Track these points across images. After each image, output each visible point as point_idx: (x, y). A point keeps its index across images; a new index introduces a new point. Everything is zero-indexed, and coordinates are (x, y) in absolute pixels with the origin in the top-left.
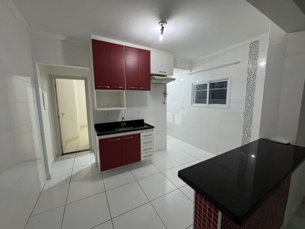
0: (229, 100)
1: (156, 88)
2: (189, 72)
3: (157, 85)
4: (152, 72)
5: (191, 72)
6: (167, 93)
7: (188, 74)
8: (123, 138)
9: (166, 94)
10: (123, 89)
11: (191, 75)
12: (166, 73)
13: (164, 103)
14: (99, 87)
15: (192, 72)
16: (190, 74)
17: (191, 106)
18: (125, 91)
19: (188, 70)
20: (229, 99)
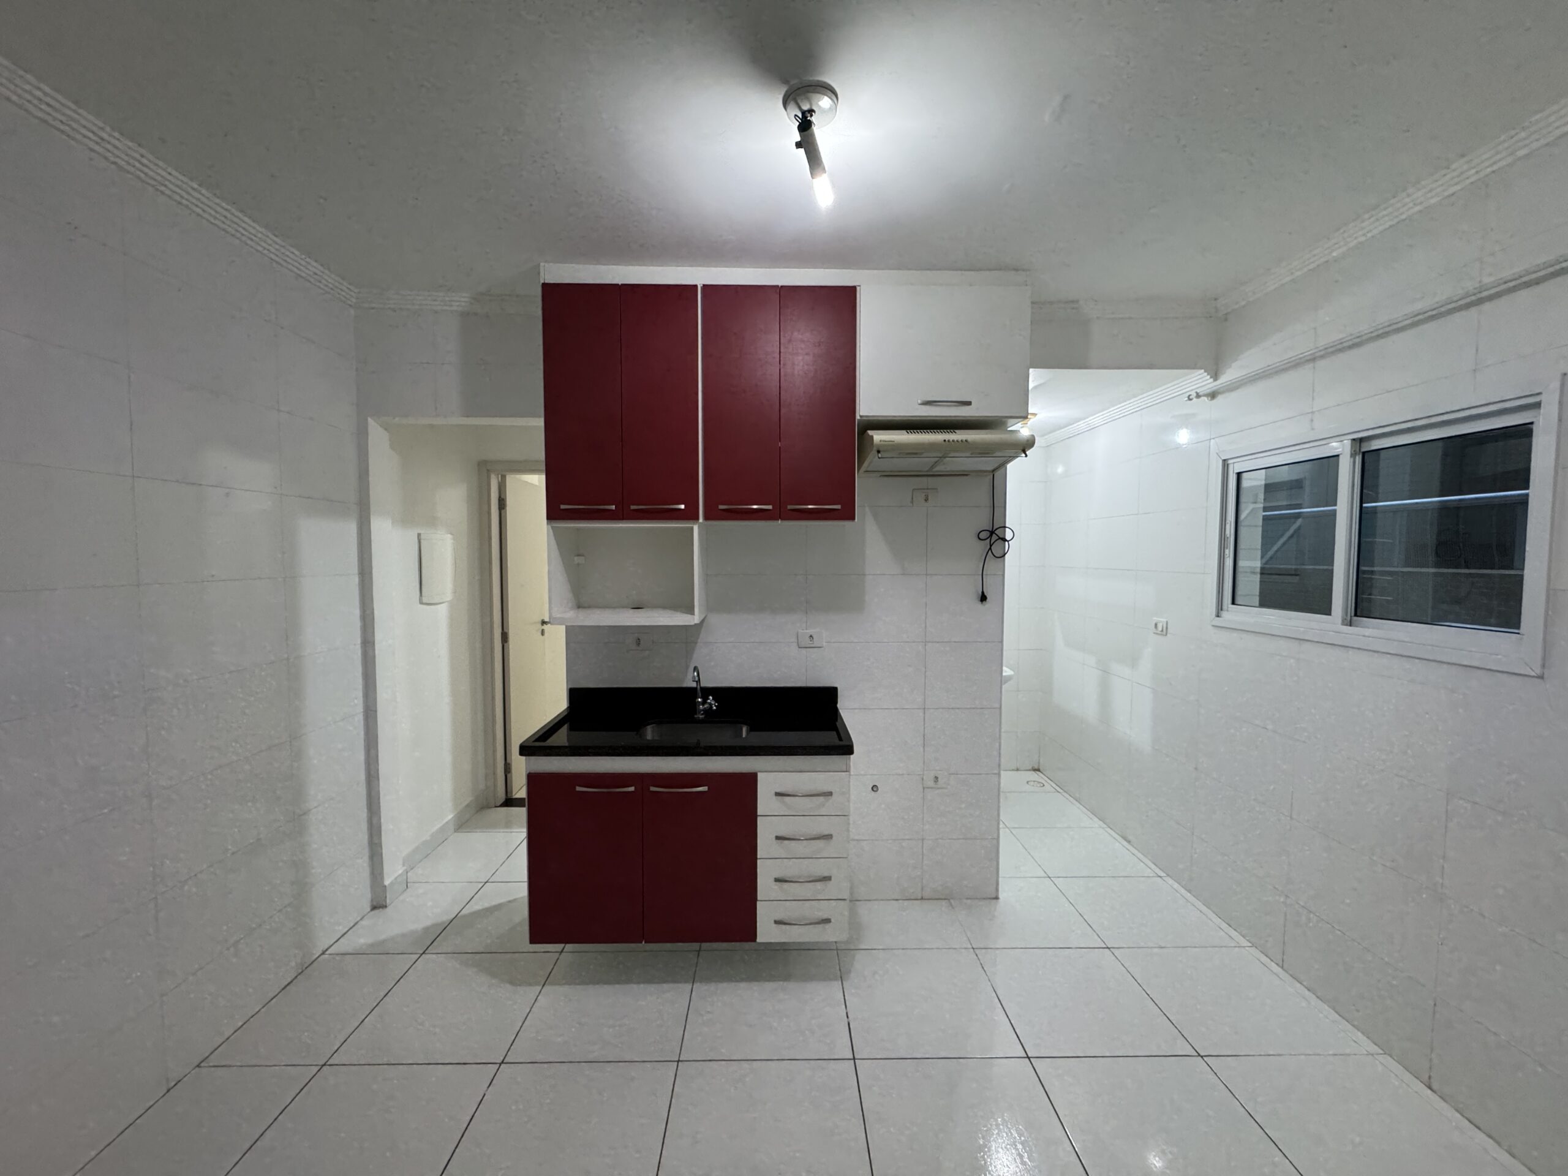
0: (1551, 594)
1: (926, 500)
2: (1199, 380)
3: (931, 481)
4: (867, 406)
5: (1215, 380)
6: (1008, 535)
7: (1190, 399)
8: (653, 789)
9: (1004, 540)
10: (691, 515)
11: (1220, 399)
12: (969, 403)
13: (983, 598)
14: (563, 507)
15: (1225, 378)
16: (1213, 395)
17: (1218, 622)
18: (696, 528)
19: (1194, 367)
20: (1548, 590)
